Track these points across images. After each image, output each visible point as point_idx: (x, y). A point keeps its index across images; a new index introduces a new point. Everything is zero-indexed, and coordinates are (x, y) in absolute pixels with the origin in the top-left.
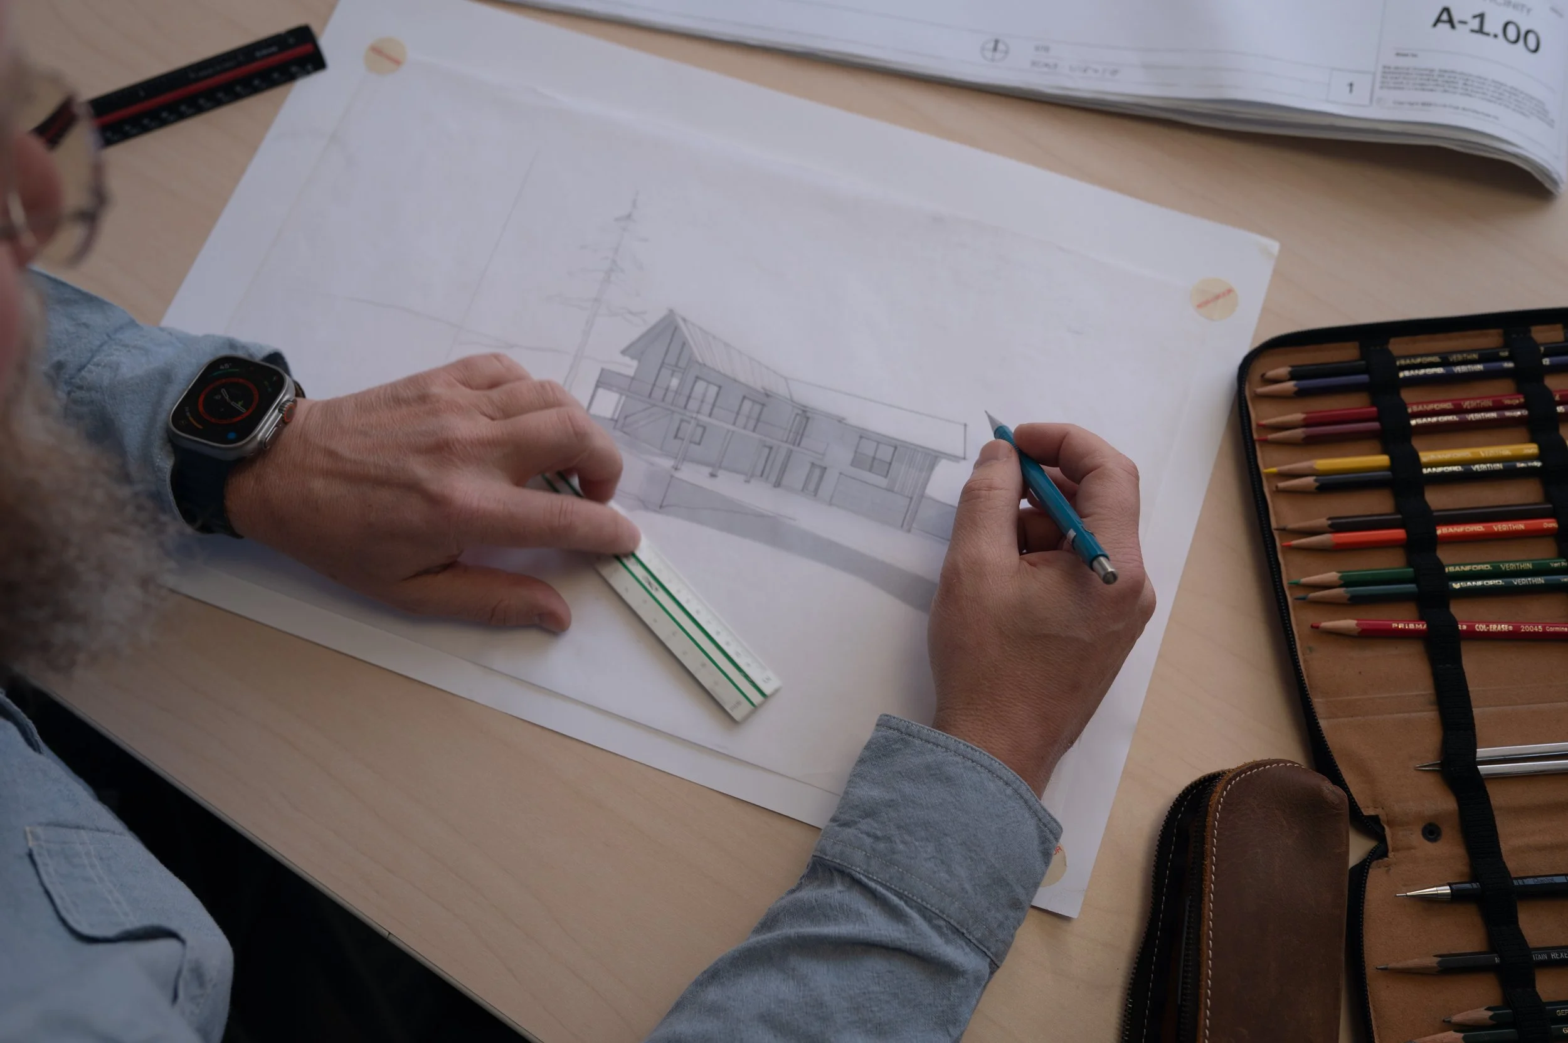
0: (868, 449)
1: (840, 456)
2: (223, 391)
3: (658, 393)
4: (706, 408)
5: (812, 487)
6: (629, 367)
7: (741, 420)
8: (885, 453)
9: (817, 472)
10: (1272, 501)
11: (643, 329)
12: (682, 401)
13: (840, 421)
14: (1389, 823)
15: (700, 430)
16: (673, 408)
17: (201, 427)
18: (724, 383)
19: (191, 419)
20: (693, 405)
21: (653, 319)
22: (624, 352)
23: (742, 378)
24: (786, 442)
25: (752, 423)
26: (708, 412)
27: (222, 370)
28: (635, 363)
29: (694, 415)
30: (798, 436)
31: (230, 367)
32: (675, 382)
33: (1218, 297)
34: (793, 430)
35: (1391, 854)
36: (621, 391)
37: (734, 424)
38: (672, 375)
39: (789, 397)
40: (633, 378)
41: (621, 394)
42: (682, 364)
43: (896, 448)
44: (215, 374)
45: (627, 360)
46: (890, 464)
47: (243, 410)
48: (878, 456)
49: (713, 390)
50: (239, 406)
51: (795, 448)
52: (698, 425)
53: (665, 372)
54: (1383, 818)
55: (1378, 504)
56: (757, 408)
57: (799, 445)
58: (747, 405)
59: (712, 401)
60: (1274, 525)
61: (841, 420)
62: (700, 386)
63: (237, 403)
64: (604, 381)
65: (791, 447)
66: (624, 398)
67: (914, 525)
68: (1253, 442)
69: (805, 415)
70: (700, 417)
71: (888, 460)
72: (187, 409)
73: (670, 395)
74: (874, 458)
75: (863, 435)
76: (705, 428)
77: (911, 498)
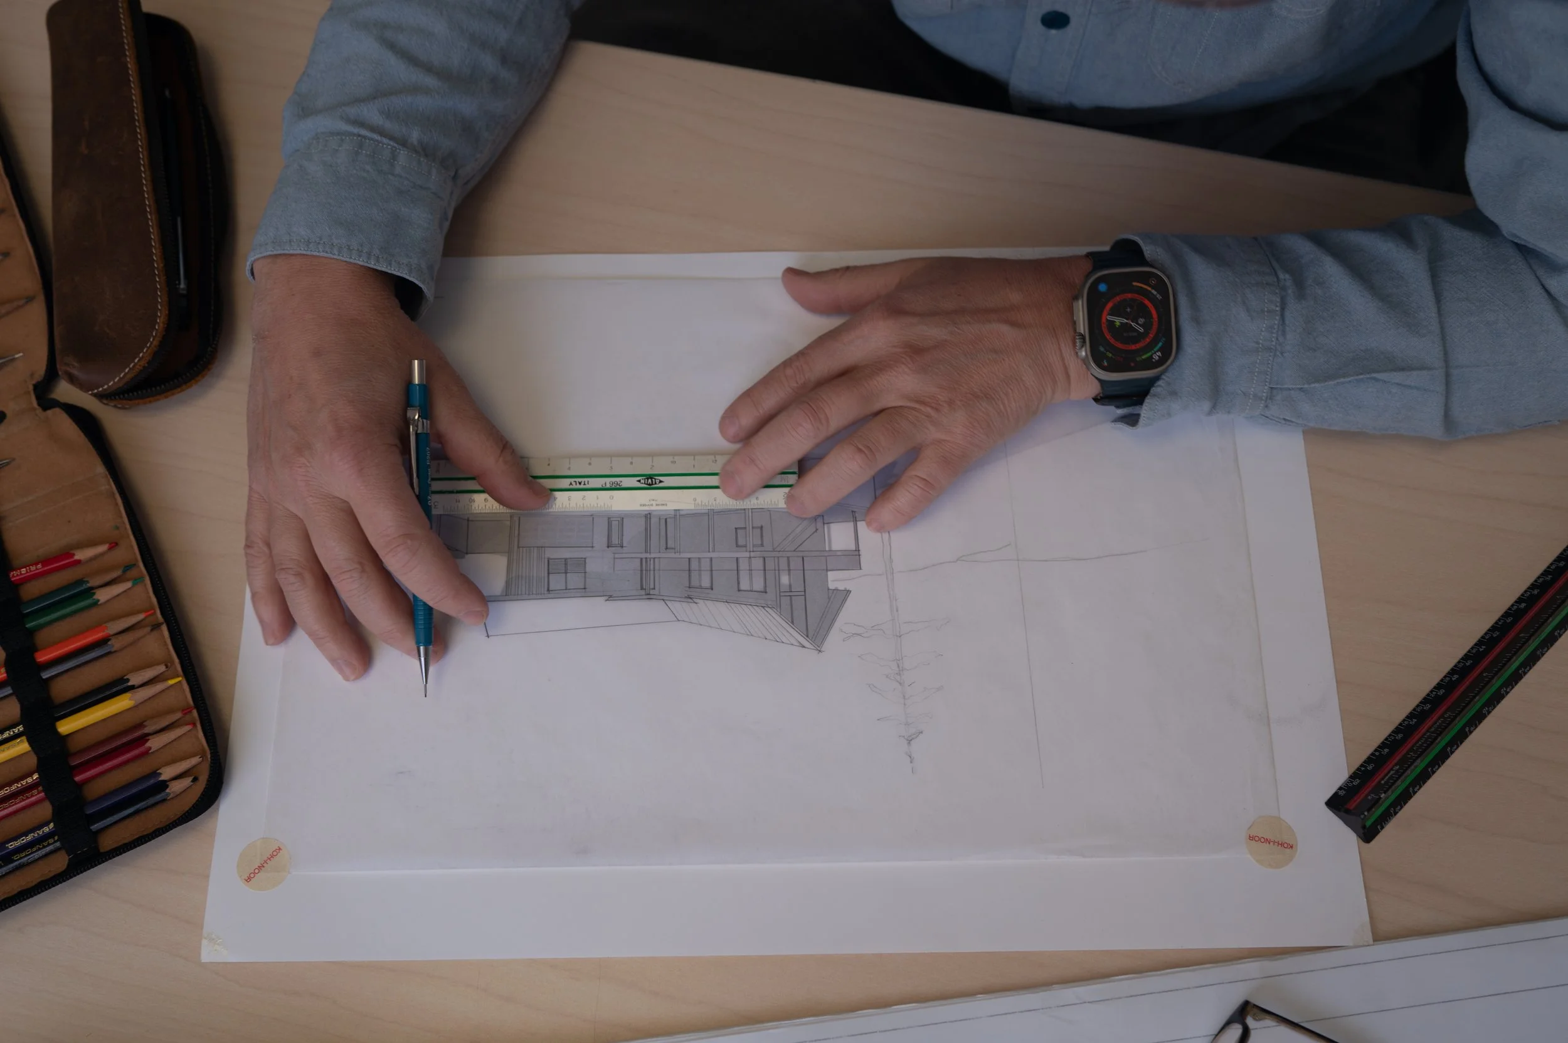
0: (574, 580)
1: (598, 564)
2: (1142, 330)
3: (796, 563)
4: (744, 565)
5: (615, 524)
6: (836, 580)
7: (705, 565)
8: (557, 582)
9: (615, 541)
10: (170, 654)
11: (838, 624)
12: (770, 565)
13: (611, 596)
14: (34, 409)
15: (741, 542)
16: (776, 554)
17: (1134, 284)
18: (737, 596)
19: (1150, 289)
20: (758, 563)
21: (834, 638)
22: (849, 592)
23: (722, 607)
24: (654, 558)
25: (695, 565)
26: (741, 561)
27: (1157, 351)
28: (832, 586)
29: (752, 554)
30: (645, 568)
31: (1151, 357)
32: (785, 579)
33: (261, 867)
34: (652, 572)
35: (31, 388)
36: (833, 553)
37: (711, 559)
38: (790, 586)
39: (668, 603)
40: (827, 570)
41: (830, 551)
42: (785, 601)
43: (548, 590)
44: (1160, 344)
45: (841, 586)
46: (549, 573)
47: (1110, 318)
48: (564, 575)
49: (744, 585)
50: (1118, 321)
51: (644, 556)
52: (745, 546)
53: (798, 587)
54: (39, 410)
55: (65, 687)
56: (695, 583)
57: (641, 559)
58: (706, 582)
59: (742, 573)
60: (164, 628)
61: (610, 598)
62: (758, 585)
63: (1121, 323)
64: (853, 559)
65: (648, 555)
66: (827, 549)
67: (508, 523)
68: (197, 706)
69: (647, 592)
70: (747, 554)
71: (551, 576)
72: (1159, 297)
73: (783, 563)
74: (566, 573)
75: (584, 591)
76: (737, 546)
77: (518, 547)
